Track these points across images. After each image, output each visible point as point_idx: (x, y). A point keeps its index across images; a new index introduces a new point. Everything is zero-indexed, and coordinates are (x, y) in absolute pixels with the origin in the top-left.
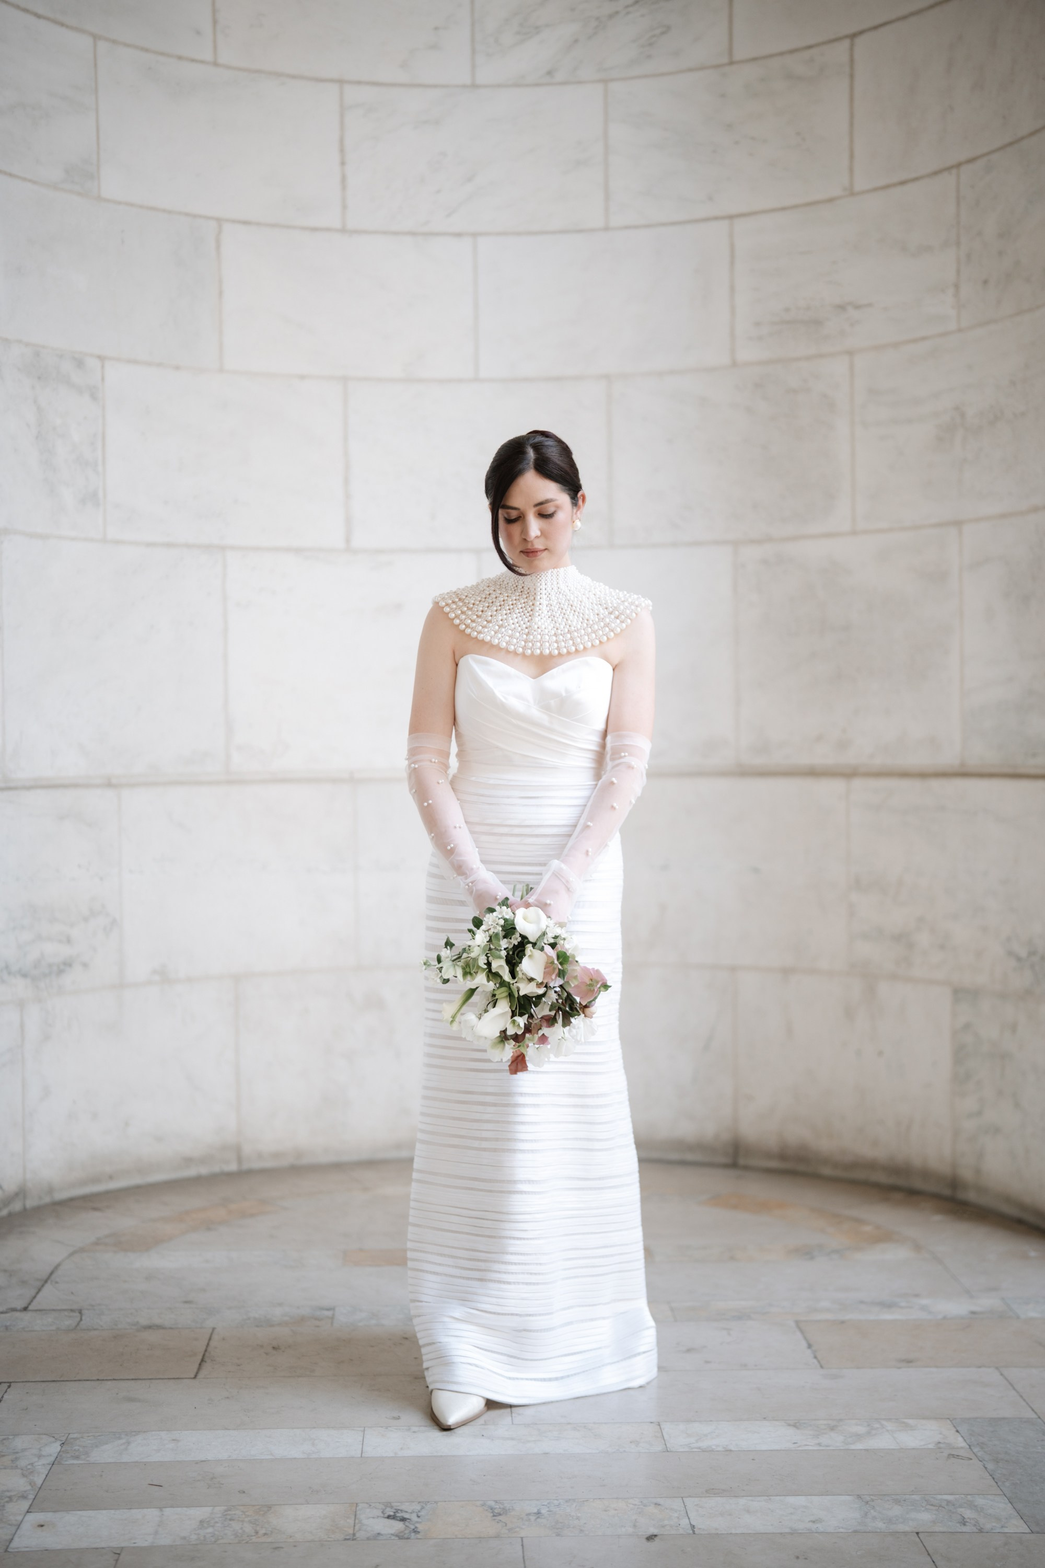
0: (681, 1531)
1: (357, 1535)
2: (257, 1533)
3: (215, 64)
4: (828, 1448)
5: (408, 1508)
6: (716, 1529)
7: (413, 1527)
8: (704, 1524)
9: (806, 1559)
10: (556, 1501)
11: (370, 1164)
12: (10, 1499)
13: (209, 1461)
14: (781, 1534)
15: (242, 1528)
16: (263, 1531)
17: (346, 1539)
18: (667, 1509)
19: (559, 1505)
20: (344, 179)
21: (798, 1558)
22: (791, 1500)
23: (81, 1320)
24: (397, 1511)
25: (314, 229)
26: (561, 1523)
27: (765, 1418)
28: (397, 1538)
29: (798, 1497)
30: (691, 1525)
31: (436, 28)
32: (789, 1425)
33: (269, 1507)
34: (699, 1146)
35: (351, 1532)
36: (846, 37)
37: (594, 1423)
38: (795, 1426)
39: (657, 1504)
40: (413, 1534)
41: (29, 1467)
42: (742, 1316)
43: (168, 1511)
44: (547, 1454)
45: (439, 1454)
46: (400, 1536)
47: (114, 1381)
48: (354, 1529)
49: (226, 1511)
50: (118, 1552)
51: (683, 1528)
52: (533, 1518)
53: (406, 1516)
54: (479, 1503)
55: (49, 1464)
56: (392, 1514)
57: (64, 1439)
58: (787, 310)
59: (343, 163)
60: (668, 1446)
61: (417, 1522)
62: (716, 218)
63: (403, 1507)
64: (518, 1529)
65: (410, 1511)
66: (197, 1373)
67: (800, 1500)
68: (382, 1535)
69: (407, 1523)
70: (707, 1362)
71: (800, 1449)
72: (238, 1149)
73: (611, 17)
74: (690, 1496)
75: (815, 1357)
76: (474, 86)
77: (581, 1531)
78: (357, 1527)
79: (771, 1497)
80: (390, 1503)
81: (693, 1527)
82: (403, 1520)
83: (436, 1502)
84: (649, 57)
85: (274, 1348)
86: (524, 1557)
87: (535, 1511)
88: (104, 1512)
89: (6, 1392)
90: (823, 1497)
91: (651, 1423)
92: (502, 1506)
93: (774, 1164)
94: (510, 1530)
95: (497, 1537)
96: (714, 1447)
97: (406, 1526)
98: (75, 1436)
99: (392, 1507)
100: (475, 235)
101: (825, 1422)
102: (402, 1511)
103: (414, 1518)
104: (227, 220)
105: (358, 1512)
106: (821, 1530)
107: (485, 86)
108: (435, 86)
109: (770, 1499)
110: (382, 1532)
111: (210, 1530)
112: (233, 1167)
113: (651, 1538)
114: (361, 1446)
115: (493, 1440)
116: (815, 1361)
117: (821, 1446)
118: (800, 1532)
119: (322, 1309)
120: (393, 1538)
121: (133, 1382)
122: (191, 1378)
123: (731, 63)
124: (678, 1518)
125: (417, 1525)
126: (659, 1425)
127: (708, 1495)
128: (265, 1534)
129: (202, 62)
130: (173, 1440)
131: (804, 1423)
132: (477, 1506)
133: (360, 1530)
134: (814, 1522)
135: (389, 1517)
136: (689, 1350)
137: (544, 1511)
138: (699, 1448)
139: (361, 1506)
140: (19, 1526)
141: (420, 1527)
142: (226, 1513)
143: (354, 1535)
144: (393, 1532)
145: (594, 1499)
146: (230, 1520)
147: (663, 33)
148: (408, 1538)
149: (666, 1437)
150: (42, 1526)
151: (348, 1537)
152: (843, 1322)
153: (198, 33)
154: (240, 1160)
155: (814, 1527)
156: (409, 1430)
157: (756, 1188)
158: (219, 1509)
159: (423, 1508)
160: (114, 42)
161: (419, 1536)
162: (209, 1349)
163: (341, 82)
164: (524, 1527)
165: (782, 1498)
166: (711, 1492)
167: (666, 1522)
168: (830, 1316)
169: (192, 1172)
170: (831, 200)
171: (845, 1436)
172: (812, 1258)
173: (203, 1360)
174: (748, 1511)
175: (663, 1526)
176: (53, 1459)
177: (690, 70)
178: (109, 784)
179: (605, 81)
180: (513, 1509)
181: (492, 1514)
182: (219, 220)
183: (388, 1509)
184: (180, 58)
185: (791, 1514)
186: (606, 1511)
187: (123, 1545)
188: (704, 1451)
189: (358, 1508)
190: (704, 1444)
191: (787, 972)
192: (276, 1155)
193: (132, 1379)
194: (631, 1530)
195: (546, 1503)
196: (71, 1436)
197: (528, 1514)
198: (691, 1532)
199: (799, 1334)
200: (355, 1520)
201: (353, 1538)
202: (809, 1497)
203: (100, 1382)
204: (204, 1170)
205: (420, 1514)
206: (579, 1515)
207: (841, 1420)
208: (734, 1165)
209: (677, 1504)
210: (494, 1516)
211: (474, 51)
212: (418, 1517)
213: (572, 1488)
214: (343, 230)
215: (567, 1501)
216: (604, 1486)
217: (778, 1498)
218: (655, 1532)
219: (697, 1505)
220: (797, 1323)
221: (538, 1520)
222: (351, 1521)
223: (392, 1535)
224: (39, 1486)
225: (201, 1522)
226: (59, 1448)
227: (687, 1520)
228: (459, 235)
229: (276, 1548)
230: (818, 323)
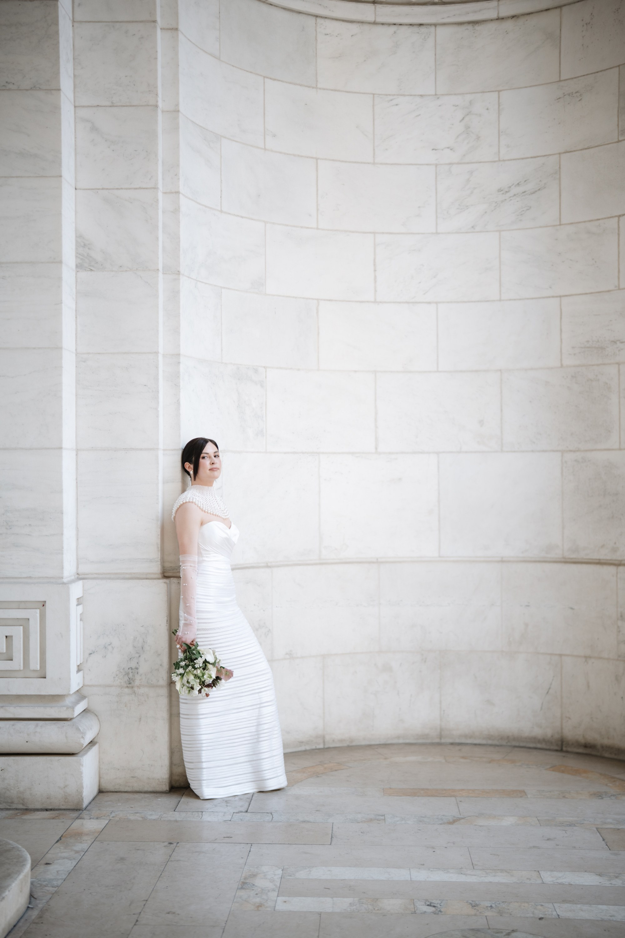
0: (553, 917)
1: (417, 912)
2: (374, 909)
3: (318, 229)
4: (615, 886)
5: (436, 902)
6: (569, 917)
7: (439, 910)
8: (563, 914)
9: (609, 931)
10: (498, 902)
11: (385, 745)
12: (269, 891)
13: (346, 880)
14: (597, 920)
15: (368, 907)
16: (376, 909)
17: (412, 913)
18: (546, 907)
19: (499, 903)
20: (375, 277)
21: (605, 930)
22: (600, 906)
23: (273, 817)
24: (431, 903)
25: (362, 302)
26: (501, 911)
27: (586, 871)
28: (433, 914)
29: (603, 906)
30: (557, 914)
31: (419, 207)
32: (597, 875)
33: (377, 899)
34: (544, 741)
35: (414, 910)
36: (616, 216)
37: (510, 870)
38: (599, 875)
39: (542, 905)
40: (440, 913)
41: (272, 879)
42: (571, 825)
43: (335, 899)
44: (491, 882)
45: (445, 880)
46: (434, 913)
47: (296, 845)
48: (414, 909)
49: (359, 900)
50: (320, 913)
51: (554, 916)
52: (489, 908)
53: (435, 905)
54: (465, 901)
55: (280, 878)
56: (429, 904)
57: (282, 868)
58: (588, 341)
59: (375, 271)
60: (543, 881)
61: (440, 908)
62: (553, 297)
63: (433, 902)
64: (483, 913)
65: (436, 903)
66: (331, 842)
67: (604, 907)
68: (427, 912)
69: (436, 908)
70: (557, 845)
71: (602, 885)
72: (323, 737)
73: (502, 201)
74: (556, 903)
75: (607, 845)
76: (437, 233)
77: (511, 914)
78: (416, 909)
79: (592, 905)
80: (428, 900)
81: (558, 915)
82: (434, 907)
83: (447, 900)
84: (521, 220)
85: (361, 832)
86: (488, 924)
87: (490, 905)
88: (309, 898)
89: (251, 847)
90: (615, 906)
91: (535, 871)
92: (475, 903)
93: (581, 750)
94: (480, 913)
95: (475, 915)
96: (564, 883)
97: (436, 909)
98: (287, 867)
99: (428, 901)
100: (437, 303)
101: (613, 874)
102: (433, 903)
103: (438, 906)
104: (322, 300)
105: (415, 903)
106: (615, 920)
107: (442, 233)
108: (419, 234)
109: (591, 906)
110: (427, 911)
111: (355, 907)
112: (321, 746)
113: (541, 919)
114: (410, 876)
115: (466, 875)
116: (607, 847)
117: (612, 884)
118: (605, 920)
119: (379, 815)
120: (432, 913)
121: (304, 845)
122: (329, 845)
123: (560, 225)
124: (552, 911)
125: (441, 909)
126: (539, 872)
127: (563, 903)
128: (378, 910)
129: (311, 228)
130: (329, 870)
131: (604, 874)
132: (464, 902)
133: (417, 910)
134: (611, 916)
135: (428, 905)
136: (548, 839)
137: (493, 906)
138: (558, 883)
139: (415, 900)
140: (276, 901)
141: (442, 910)
142: (359, 901)
143: (415, 911)
144: (431, 911)
145: (514, 902)
146: (362, 903)
147: (527, 210)
148: (438, 914)
149: (542, 877)
150: (285, 902)
151: (413, 912)
152: (618, 829)
153: (310, 215)
154: (324, 742)
155: (611, 918)
156: (429, 870)
157: (572, 763)
158: (356, 899)
159: (441, 902)
160: (273, 223)
161: (442, 913)
162: (333, 832)
163: (374, 233)
164: (486, 912)
165: (596, 906)
166: (565, 901)
167: (547, 913)
168: (612, 826)
169: (303, 748)
170: (609, 291)
171: (623, 881)
172: (602, 798)
173: (332, 837)
174: (582, 910)
175: (546, 914)
176: (280, 876)
177: (541, 227)
178: (268, 567)
179: (500, 231)
180: (480, 905)
181: (471, 906)
182: (318, 300)
183: (427, 902)
184: (302, 227)
185: (601, 912)
186: (520, 907)
187: (321, 911)
188: (560, 884)
189: (414, 901)
190: (560, 881)
191: (587, 658)
192: (341, 741)
193: (304, 844)
194: (532, 915)
195: (494, 903)
196: (285, 867)
197: (487, 907)
198: (558, 917)
199: (598, 834)
200: (414, 906)
201: (415, 913)
202: (608, 906)
203: (290, 845)
204: (308, 748)
205: (441, 905)
206: (509, 908)
207: (620, 874)
208: (561, 750)
209: (550, 905)
210: (472, 907)
211: (437, 217)
212: (441, 906)
213: (504, 897)
214: (375, 302)
215: (503, 902)
216: (518, 897)
217: (594, 905)
218: (543, 916)
219: (559, 906)
220: (597, 828)
221: (492, 909)
222: (412, 906)
223: (431, 912)
224: (279, 886)
225: (350, 904)
226: (282, 872)
227: (556, 913)
228: (429, 303)
229: (384, 915)
230: (603, 348)
